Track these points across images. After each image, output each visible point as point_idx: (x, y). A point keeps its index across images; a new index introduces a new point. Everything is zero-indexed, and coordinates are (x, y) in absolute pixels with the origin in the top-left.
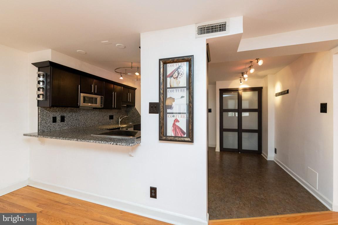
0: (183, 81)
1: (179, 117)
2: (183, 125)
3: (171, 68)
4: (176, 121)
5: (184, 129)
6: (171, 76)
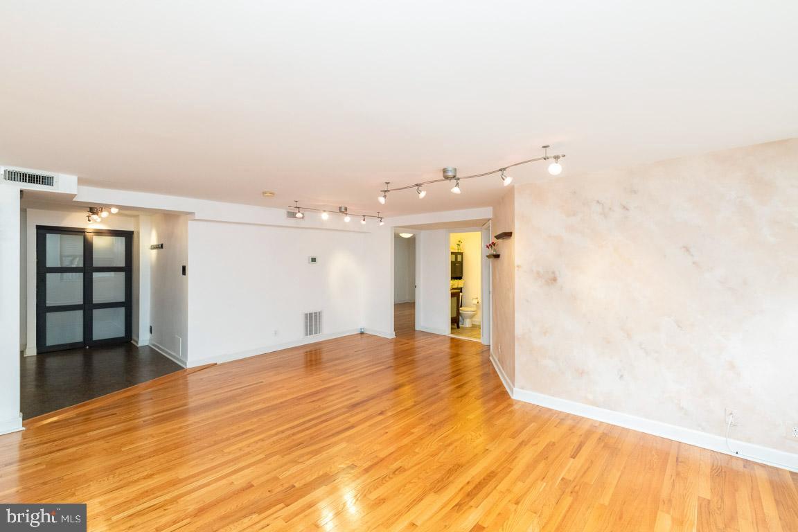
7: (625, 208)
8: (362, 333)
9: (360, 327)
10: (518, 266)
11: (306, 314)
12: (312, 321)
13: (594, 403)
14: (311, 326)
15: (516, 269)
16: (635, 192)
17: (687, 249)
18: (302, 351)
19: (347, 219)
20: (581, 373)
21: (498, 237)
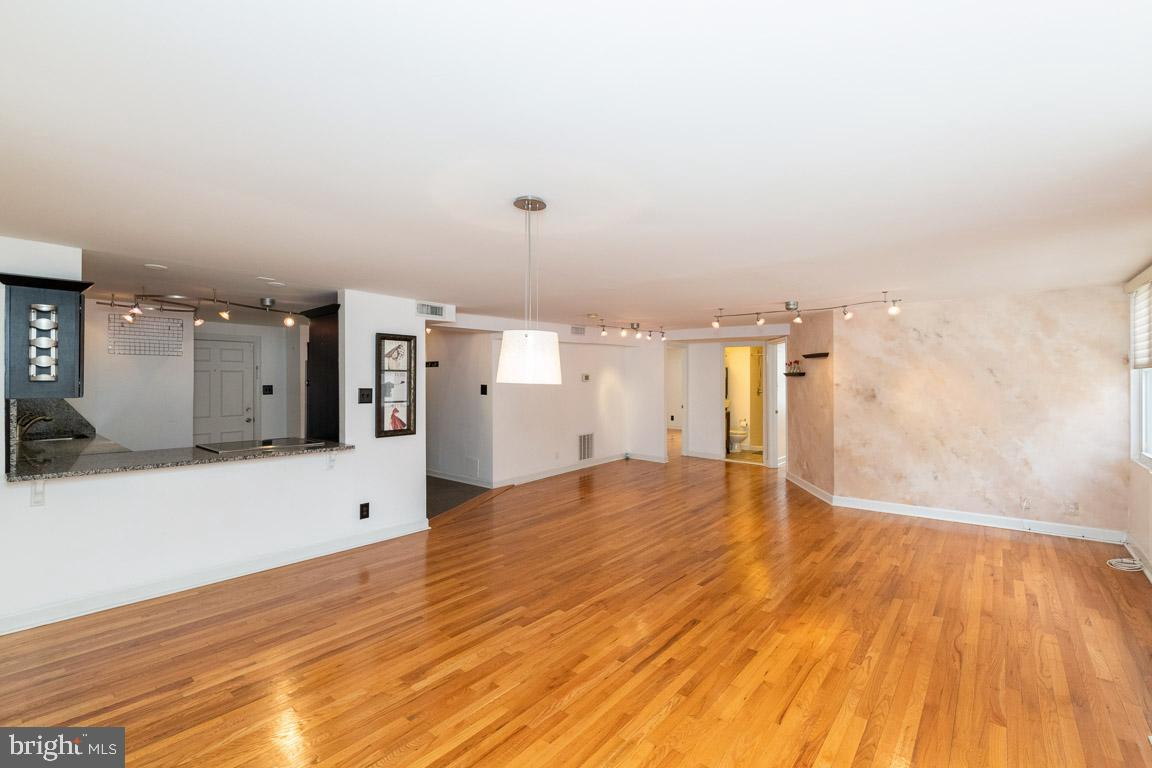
0: (403, 363)
1: (398, 406)
2: (403, 416)
3: (389, 346)
4: (396, 411)
5: (405, 420)
6: (389, 355)
7: (939, 336)
8: (627, 459)
9: (624, 452)
10: (837, 385)
11: (581, 437)
12: (586, 444)
13: (912, 503)
14: (584, 448)
15: (835, 387)
16: (948, 322)
17: (991, 371)
18: (577, 477)
19: (639, 335)
20: (899, 477)
21: (806, 357)
